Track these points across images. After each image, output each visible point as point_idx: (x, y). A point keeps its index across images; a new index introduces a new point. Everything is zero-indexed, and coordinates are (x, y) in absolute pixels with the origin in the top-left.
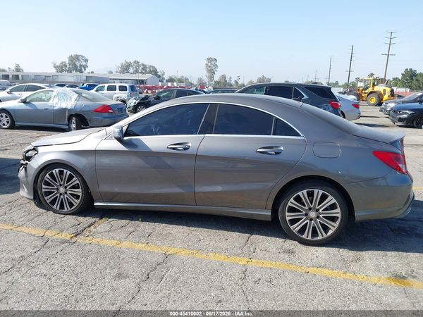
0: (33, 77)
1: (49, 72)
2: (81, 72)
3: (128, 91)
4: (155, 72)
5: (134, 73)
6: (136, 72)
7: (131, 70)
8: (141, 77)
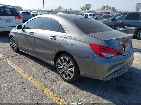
0: (73, 11)
1: (79, 10)
2: (88, 10)
3: (92, 16)
4: (114, 9)
5: (106, 10)
6: (107, 9)
7: (105, 9)
8: (108, 11)
